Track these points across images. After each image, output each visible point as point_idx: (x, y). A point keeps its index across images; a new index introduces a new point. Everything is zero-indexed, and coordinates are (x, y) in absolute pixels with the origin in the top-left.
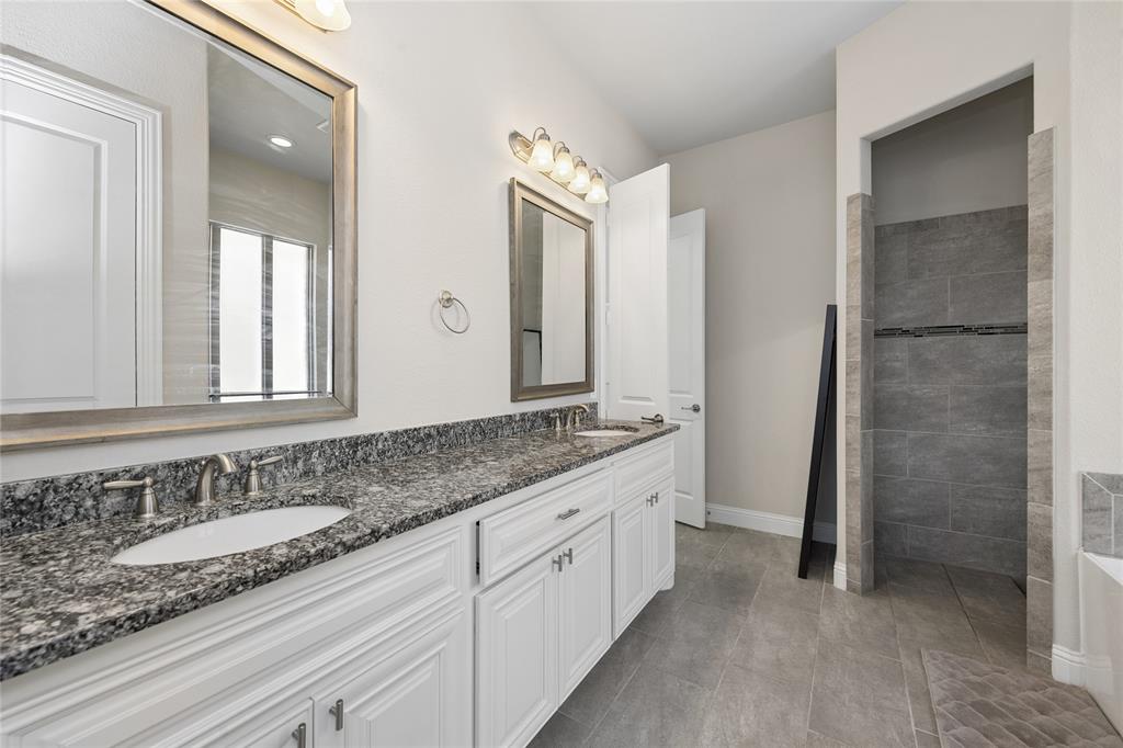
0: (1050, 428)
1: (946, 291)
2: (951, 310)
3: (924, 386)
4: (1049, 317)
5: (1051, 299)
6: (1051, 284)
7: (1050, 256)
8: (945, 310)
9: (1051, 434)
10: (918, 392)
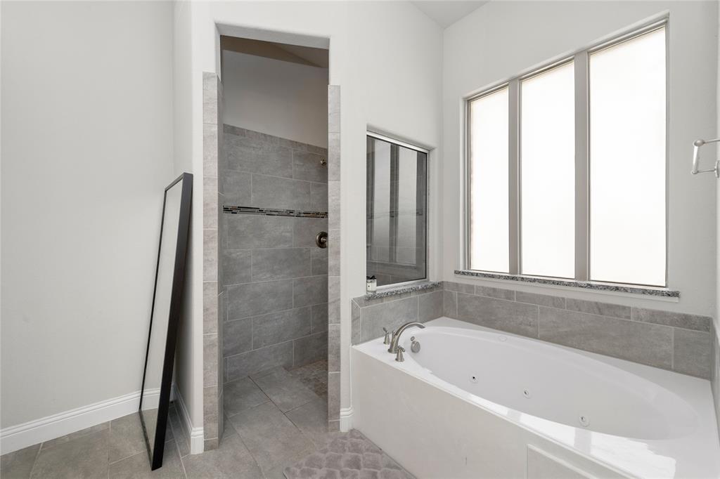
0: (339, 274)
1: (250, 183)
2: (252, 196)
3: (238, 250)
4: (339, 205)
5: (339, 193)
6: (339, 184)
7: (339, 166)
8: (250, 196)
9: (339, 279)
10: (234, 255)
